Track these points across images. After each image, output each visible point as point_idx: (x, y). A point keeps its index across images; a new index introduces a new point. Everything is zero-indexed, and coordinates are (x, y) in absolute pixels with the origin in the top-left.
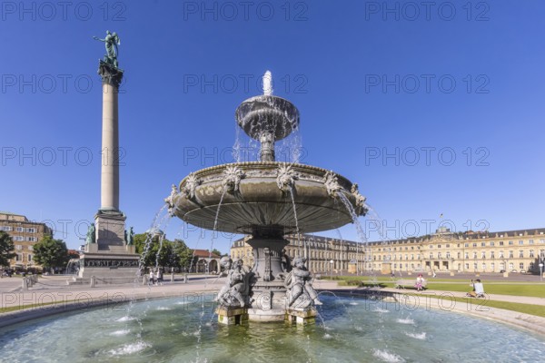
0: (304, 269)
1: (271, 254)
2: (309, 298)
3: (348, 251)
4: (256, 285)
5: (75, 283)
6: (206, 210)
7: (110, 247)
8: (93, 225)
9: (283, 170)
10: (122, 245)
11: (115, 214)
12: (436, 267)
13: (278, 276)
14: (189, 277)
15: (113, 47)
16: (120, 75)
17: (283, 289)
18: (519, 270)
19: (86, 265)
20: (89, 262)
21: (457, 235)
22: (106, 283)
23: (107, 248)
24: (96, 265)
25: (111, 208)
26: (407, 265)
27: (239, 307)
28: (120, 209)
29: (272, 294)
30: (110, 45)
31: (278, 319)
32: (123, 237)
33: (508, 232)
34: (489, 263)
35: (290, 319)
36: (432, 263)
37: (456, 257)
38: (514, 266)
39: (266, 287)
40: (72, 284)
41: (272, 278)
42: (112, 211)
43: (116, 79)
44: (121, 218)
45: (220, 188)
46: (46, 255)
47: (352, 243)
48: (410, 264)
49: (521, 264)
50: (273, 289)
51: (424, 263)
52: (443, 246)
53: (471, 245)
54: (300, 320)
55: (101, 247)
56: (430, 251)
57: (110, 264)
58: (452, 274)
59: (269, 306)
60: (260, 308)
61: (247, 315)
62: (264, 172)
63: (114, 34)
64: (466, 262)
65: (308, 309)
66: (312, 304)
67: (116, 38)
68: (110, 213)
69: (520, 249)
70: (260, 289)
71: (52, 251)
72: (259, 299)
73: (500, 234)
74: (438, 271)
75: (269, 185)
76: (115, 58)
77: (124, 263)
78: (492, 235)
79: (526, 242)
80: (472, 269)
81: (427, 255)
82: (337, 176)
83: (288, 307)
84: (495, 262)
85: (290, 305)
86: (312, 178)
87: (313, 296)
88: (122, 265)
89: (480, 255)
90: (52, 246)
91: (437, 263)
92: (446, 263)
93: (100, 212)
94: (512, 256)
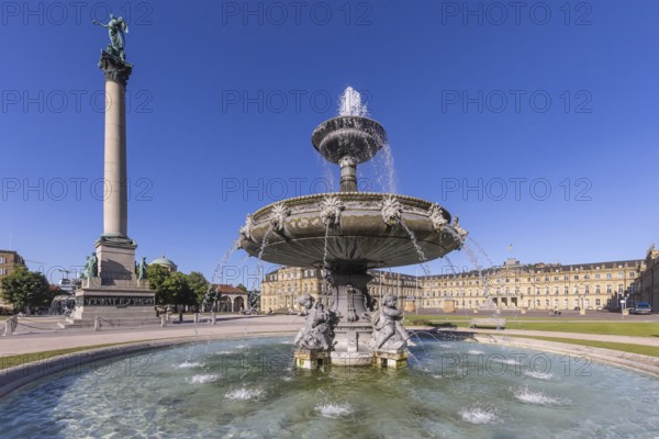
0: (393, 307)
1: (354, 292)
2: (402, 339)
3: (402, 286)
4: (339, 325)
5: (71, 326)
6: (293, 243)
7: (116, 281)
8: (95, 254)
9: (388, 202)
10: (130, 278)
11: (122, 241)
12: (503, 304)
13: (363, 315)
14: (218, 317)
15: (119, 35)
16: (129, 70)
17: (369, 330)
18: (595, 307)
19: (85, 304)
20: (89, 300)
21: (527, 268)
22: (113, 325)
23: (111, 283)
24: (99, 303)
25: (117, 234)
26: (470, 302)
27: (321, 350)
28: (128, 235)
29: (358, 336)
30: (115, 32)
31: (365, 362)
32: (133, 271)
33: (583, 266)
34: (562, 299)
35: (379, 361)
36: (499, 300)
37: (526, 292)
38: (590, 303)
39: (351, 328)
40: (69, 326)
41: (357, 318)
42: (119, 237)
43: (123, 76)
44: (130, 246)
45: (317, 220)
46: (21, 292)
47: (407, 276)
48: (474, 300)
49: (598, 300)
50: (358, 330)
51: (490, 298)
52: (512, 281)
53: (543, 279)
54: (392, 363)
55: (106, 281)
56: (497, 286)
57: (117, 302)
58: (523, 312)
59: (355, 348)
60: (345, 350)
61: (330, 358)
62: (365, 203)
63: (120, 19)
64: (537, 298)
65: (401, 351)
66: (405, 345)
67: (123, 25)
68: (116, 240)
69: (596, 283)
70: (343, 330)
71: (29, 286)
72: (343, 341)
73: (575, 267)
74: (505, 308)
75: (373, 218)
76: (122, 49)
77: (135, 301)
78: (566, 269)
79: (603, 276)
80: (543, 306)
81: (493, 291)
82: (441, 209)
83: (376, 349)
84: (569, 298)
85: (380, 347)
86: (415, 210)
87: (405, 336)
88: (132, 303)
89: (553, 290)
90: (28, 280)
91: (504, 300)
92: (514, 300)
93: (104, 240)
94: (587, 292)
